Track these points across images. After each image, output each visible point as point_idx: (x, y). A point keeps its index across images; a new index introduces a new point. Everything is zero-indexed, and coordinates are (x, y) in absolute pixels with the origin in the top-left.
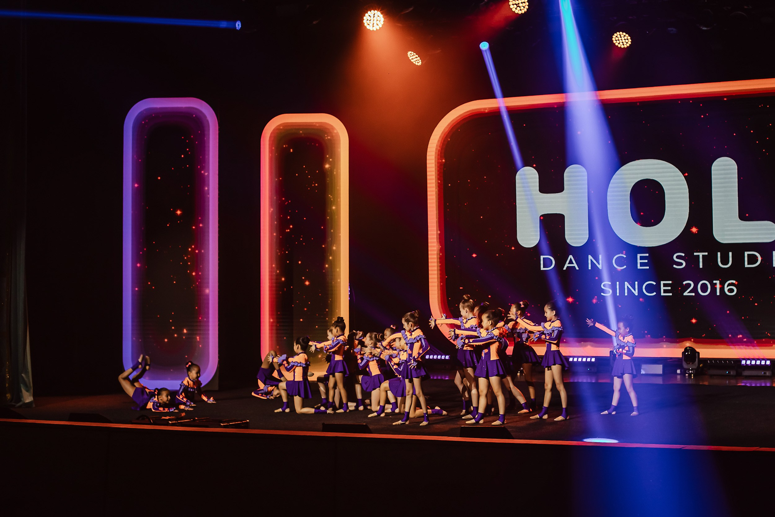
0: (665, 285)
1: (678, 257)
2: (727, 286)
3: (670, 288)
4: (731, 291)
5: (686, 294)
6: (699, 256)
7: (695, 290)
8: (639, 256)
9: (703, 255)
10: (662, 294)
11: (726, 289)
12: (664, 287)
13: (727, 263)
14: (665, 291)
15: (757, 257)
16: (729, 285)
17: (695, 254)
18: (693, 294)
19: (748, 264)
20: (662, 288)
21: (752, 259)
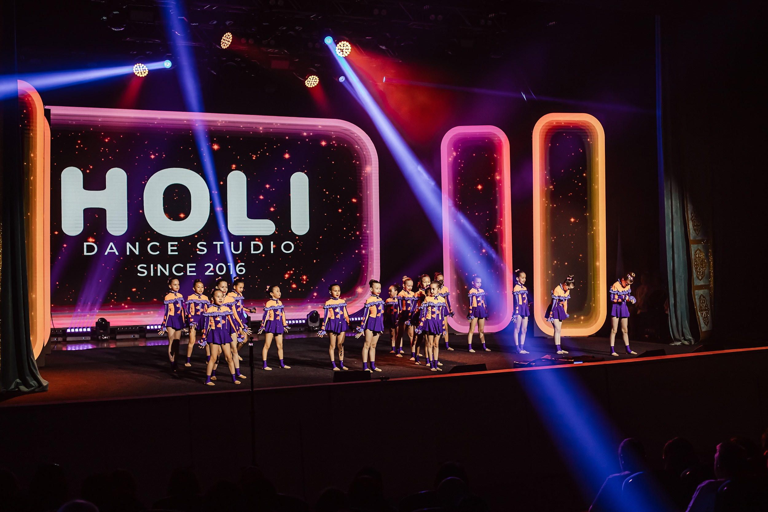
0: (190, 267)
1: (201, 245)
2: (238, 268)
3: (194, 269)
4: (241, 271)
5: (207, 273)
6: (217, 244)
7: (214, 271)
8: (170, 243)
9: (220, 244)
10: (188, 274)
11: (237, 269)
12: (190, 269)
13: (238, 250)
14: (191, 272)
15: (260, 246)
16: (239, 267)
17: (214, 243)
18: (213, 274)
19: (254, 251)
20: (188, 269)
21: (257, 247)
